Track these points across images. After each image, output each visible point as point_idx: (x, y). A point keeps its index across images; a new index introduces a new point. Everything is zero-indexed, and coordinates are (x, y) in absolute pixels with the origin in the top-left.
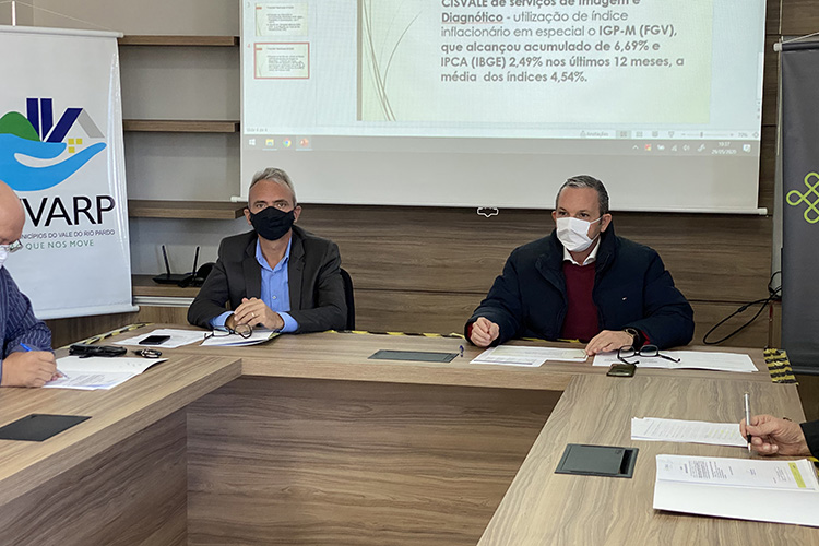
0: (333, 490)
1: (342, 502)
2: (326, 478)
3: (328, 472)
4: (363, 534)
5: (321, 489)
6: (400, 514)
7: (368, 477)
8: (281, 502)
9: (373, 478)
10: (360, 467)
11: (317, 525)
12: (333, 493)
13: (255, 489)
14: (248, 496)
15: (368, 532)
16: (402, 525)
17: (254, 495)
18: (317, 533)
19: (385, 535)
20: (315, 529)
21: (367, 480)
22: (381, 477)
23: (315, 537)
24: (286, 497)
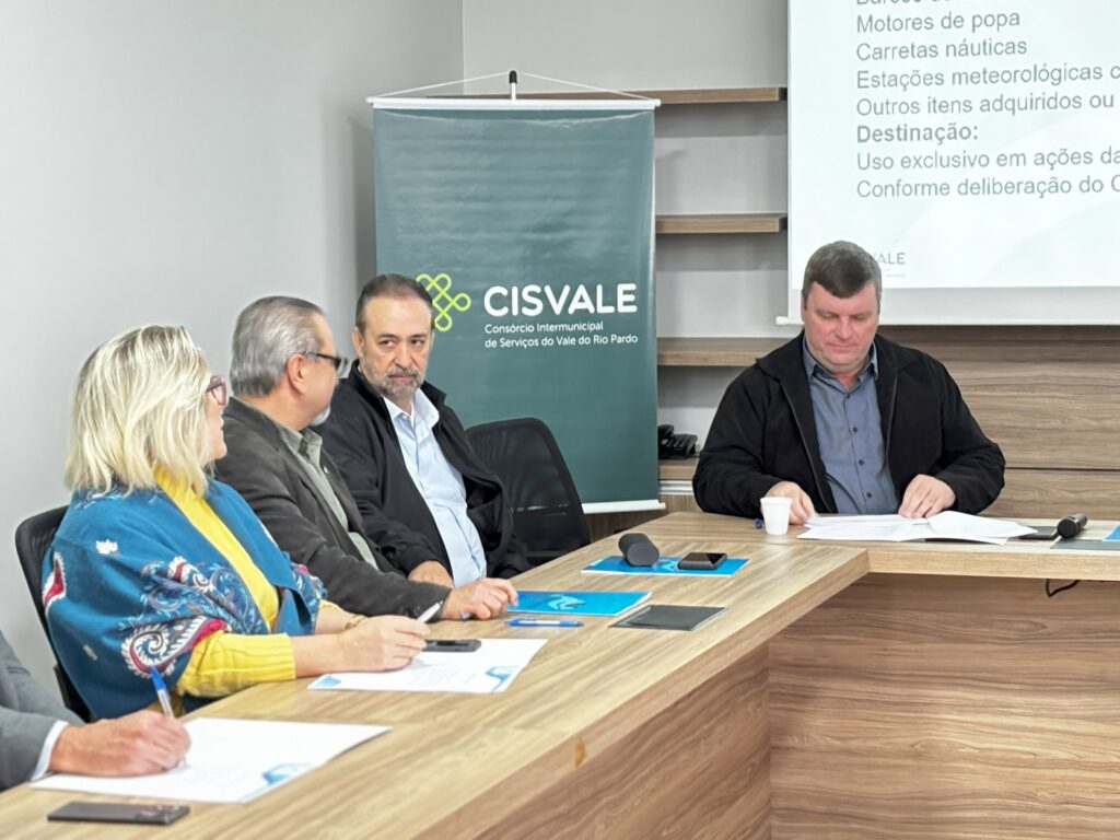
0: (988, 745)
1: (1003, 762)
2: (977, 728)
3: (982, 718)
4: (1032, 810)
5: (970, 744)
6: (1091, 781)
7: (1039, 725)
8: (910, 762)
9: (1050, 727)
10: (1028, 711)
11: (965, 796)
12: (990, 749)
13: (871, 744)
14: (861, 755)
15: (1040, 806)
16: (1093, 796)
17: (871, 752)
18: (965, 808)
19: (1068, 812)
20: (964, 801)
21: (1042, 730)
22: (1061, 725)
23: (961, 814)
24: (918, 756)
